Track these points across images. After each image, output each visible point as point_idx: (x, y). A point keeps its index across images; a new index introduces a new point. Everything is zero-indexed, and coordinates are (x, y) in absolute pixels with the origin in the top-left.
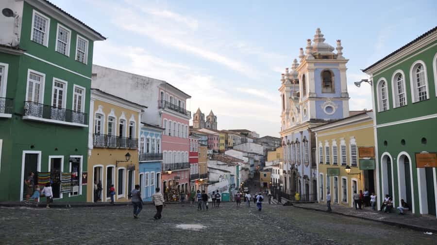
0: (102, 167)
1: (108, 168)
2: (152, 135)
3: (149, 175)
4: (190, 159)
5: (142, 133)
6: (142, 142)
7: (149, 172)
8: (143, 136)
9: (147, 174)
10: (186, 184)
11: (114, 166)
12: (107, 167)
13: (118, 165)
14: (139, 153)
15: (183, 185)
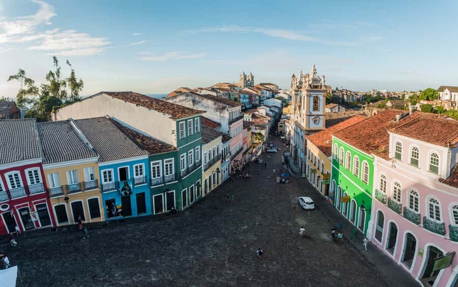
0: (207, 179)
1: (210, 177)
2: (226, 144)
4: (243, 143)
5: (222, 147)
7: (225, 166)
8: (222, 149)
10: (241, 159)
11: (212, 174)
14: (221, 159)
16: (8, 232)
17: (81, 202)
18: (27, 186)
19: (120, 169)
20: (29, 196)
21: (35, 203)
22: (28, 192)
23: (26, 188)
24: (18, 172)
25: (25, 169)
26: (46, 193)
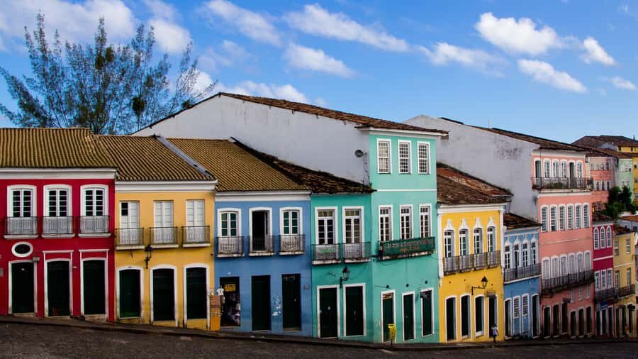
0: (454, 298)
1: (463, 298)
2: (521, 238)
3: (520, 301)
4: (595, 262)
5: (506, 239)
6: (507, 253)
7: (519, 297)
8: (507, 244)
9: (517, 300)
10: (589, 309)
11: (470, 294)
12: (461, 296)
13: (474, 292)
14: (503, 269)
15: (581, 311)
16: (10, 312)
17: (172, 271)
18: (79, 216)
19: (255, 213)
20: (77, 236)
21: (85, 255)
22: (77, 229)
23: (76, 219)
24: (69, 188)
25: (81, 185)
26: (110, 237)
